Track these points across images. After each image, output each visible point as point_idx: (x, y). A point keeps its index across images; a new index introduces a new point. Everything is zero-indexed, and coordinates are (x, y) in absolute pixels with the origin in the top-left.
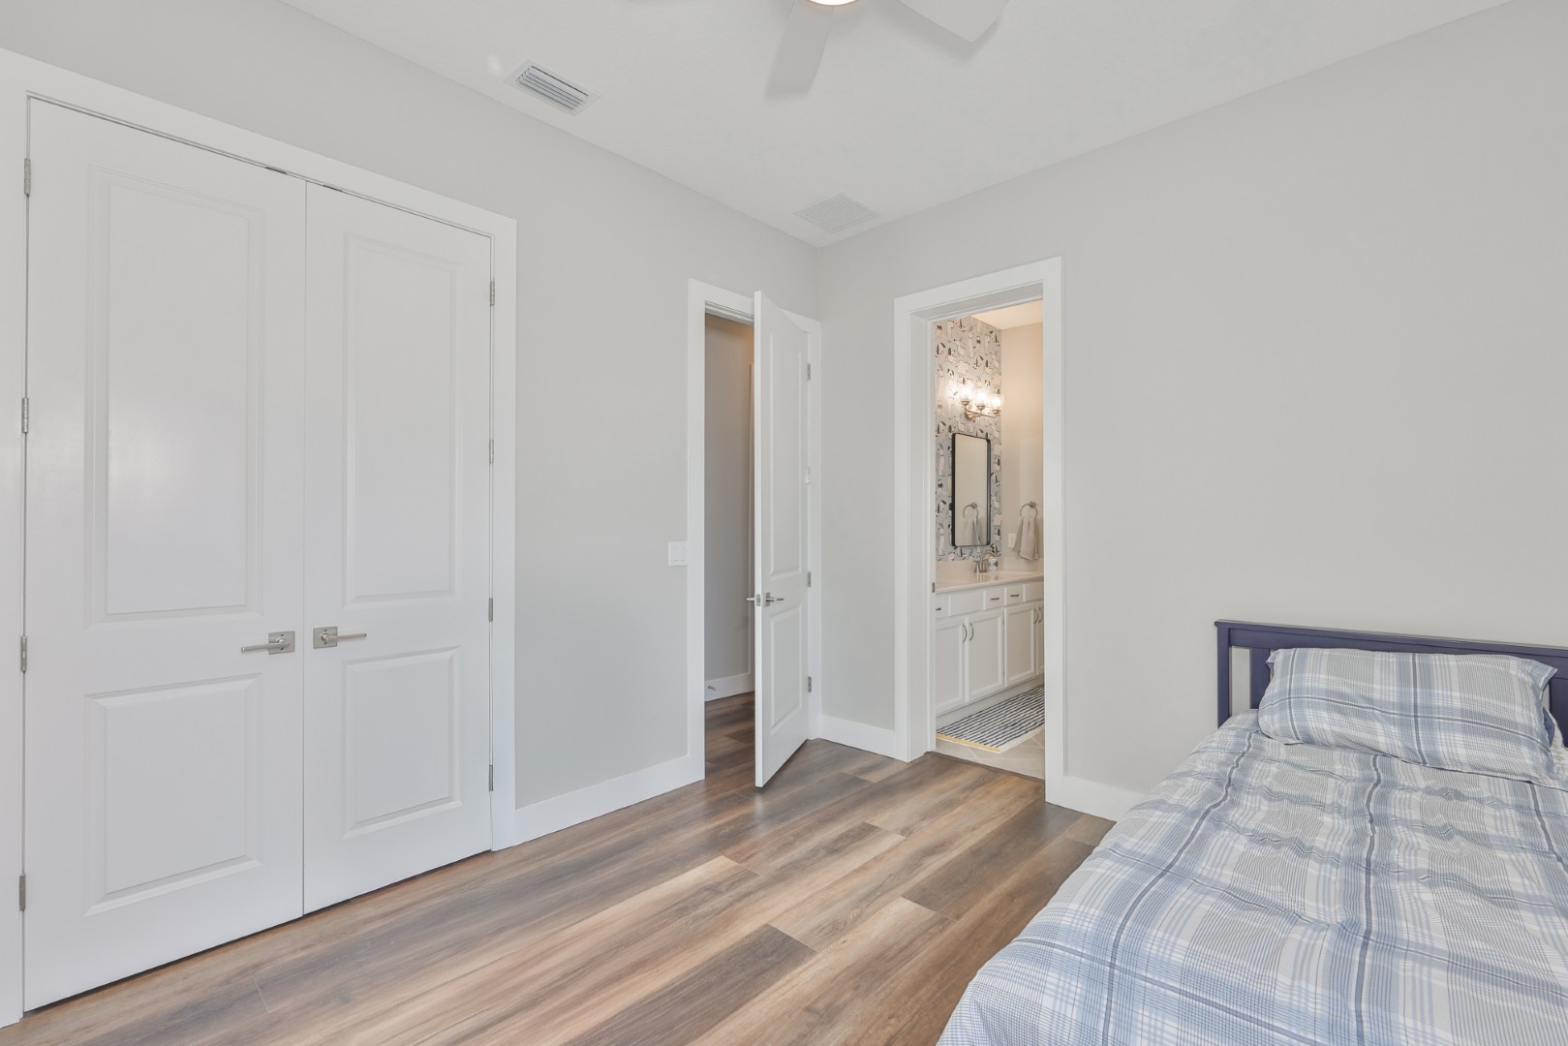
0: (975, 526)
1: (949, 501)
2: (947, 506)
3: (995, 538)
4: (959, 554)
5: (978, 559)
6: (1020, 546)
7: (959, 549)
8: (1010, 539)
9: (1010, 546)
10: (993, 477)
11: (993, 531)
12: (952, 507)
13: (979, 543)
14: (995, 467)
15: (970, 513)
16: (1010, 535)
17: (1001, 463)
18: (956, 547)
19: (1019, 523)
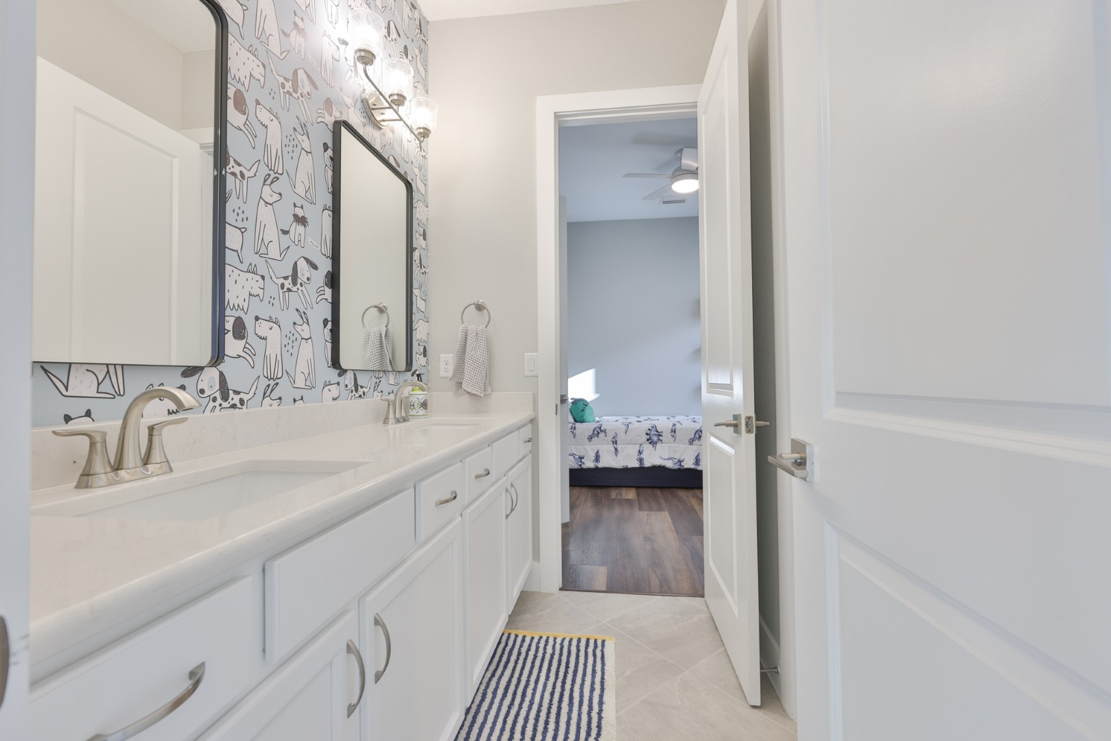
0: (385, 338)
1: (325, 266)
2: (319, 277)
3: (419, 361)
4: (351, 386)
5: (392, 397)
6: (462, 373)
7: (349, 375)
8: (444, 363)
9: (443, 374)
10: (416, 255)
11: (417, 348)
12: (333, 280)
13: (390, 369)
14: (418, 241)
15: (376, 325)
16: (444, 357)
17: (428, 237)
18: (343, 372)
19: (460, 336)
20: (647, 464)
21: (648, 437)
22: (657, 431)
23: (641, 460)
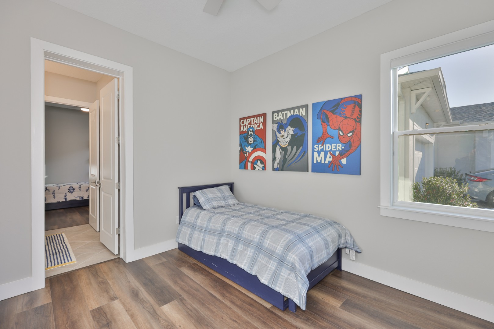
20: (68, 200)
21: (69, 190)
22: (73, 188)
23: (66, 199)
